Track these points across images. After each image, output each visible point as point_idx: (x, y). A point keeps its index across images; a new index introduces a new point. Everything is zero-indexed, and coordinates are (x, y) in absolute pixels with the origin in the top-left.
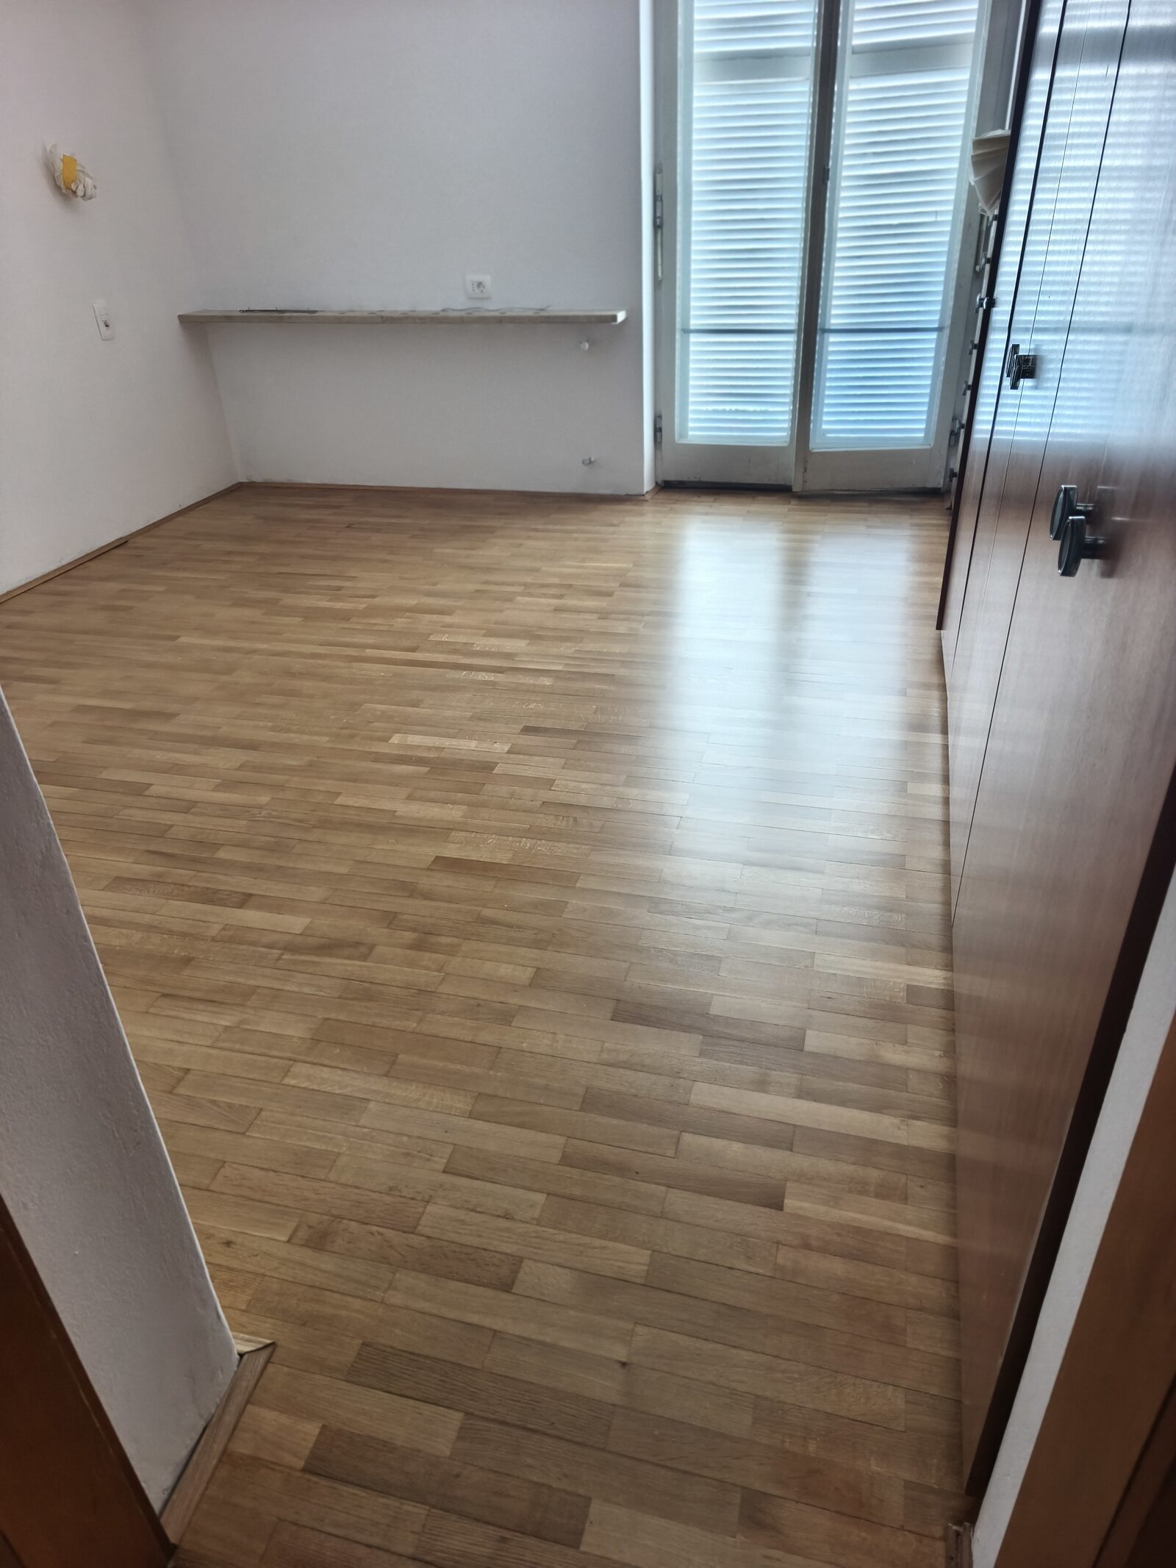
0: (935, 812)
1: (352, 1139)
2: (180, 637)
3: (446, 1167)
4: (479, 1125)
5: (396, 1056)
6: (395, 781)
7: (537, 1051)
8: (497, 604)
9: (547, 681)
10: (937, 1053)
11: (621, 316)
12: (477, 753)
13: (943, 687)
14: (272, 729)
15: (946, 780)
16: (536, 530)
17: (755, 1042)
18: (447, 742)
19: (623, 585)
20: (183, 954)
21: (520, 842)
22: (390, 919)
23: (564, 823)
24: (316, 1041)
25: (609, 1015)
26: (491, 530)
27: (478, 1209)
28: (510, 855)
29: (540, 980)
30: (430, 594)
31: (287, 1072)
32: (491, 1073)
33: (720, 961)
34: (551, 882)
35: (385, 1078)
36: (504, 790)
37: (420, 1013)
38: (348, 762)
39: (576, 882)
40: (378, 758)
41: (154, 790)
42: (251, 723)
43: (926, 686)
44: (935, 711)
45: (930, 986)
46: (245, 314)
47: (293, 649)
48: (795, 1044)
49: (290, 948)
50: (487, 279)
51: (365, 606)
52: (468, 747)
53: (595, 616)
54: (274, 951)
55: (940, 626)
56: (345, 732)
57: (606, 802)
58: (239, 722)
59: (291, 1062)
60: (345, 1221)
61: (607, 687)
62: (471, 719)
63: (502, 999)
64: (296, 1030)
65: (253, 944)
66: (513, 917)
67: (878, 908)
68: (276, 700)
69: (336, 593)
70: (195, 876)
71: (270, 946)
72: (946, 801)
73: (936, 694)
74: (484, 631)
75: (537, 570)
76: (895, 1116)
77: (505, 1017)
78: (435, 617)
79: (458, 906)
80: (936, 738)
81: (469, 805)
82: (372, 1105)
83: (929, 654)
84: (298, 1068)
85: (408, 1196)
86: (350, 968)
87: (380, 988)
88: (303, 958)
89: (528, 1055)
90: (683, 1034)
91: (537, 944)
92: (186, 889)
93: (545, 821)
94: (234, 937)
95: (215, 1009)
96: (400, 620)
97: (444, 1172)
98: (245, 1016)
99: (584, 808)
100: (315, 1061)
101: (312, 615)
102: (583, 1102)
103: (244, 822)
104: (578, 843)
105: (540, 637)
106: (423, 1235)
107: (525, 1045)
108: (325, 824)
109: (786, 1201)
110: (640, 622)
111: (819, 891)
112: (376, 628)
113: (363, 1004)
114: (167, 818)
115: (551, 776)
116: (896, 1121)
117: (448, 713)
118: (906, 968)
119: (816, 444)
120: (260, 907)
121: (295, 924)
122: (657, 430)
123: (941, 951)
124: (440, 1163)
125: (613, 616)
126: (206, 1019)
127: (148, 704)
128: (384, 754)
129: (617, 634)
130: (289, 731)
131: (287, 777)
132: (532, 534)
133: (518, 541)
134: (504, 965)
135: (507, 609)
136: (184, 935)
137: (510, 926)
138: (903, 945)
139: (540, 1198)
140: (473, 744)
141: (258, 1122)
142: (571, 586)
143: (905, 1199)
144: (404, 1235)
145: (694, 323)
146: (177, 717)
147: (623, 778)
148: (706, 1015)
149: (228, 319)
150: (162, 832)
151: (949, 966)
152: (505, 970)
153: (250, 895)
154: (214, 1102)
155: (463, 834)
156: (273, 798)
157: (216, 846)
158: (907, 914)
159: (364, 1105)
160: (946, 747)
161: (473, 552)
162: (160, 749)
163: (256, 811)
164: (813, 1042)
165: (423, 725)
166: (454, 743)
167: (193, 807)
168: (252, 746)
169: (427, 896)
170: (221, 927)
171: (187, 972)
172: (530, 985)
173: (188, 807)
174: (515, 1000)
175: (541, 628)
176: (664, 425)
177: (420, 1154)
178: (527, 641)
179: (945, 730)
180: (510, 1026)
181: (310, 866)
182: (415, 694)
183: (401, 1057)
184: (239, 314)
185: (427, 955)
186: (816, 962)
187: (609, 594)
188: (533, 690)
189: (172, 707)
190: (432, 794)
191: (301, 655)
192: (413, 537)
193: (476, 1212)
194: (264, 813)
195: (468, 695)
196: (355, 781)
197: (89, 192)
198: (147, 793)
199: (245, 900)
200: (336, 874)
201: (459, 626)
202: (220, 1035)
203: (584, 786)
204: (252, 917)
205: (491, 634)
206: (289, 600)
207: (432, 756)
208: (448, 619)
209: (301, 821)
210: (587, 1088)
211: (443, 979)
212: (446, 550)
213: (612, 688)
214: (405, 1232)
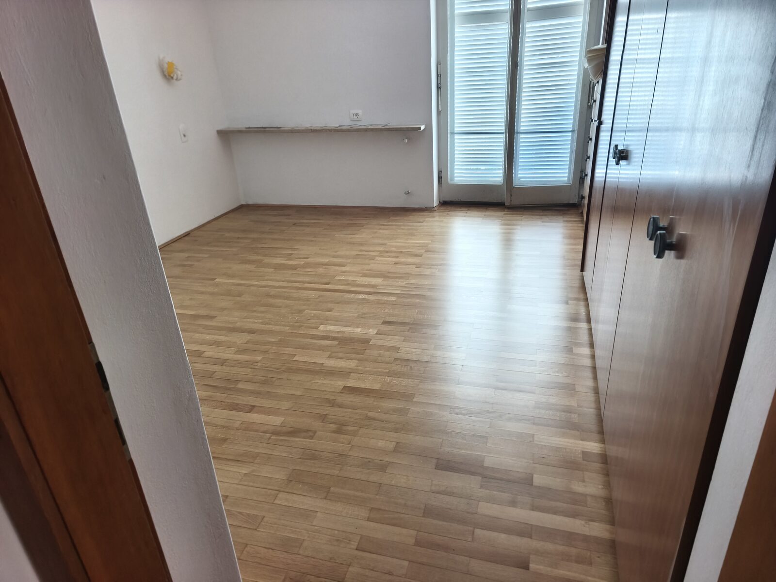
0: (588, 362)
1: (310, 532)
2: (216, 279)
3: (357, 547)
4: (372, 524)
5: (330, 488)
6: (321, 349)
7: (399, 485)
8: (367, 261)
9: (393, 299)
10: (600, 487)
11: (423, 127)
12: (361, 334)
13: (586, 300)
14: (262, 323)
15: (592, 345)
16: (384, 225)
17: (508, 481)
18: (346, 329)
19: (427, 251)
20: (223, 436)
21: (385, 379)
22: (323, 418)
23: (406, 369)
24: (289, 481)
25: (434, 467)
26: (362, 226)
27: (375, 569)
28: (379, 385)
29: (398, 449)
30: (334, 257)
31: (276, 497)
32: (377, 497)
33: (487, 439)
34: (401, 398)
35: (324, 500)
36: (375, 353)
37: (340, 466)
38: (298, 339)
39: (414, 398)
40: (314, 337)
41: (207, 354)
42: (251, 320)
43: (578, 299)
44: (582, 311)
45: (594, 451)
46: (248, 129)
47: (269, 284)
48: (528, 481)
49: (275, 433)
50: (360, 112)
51: (303, 262)
52: (356, 331)
53: (414, 266)
54: (268, 435)
55: (582, 270)
56: (296, 324)
57: (426, 358)
58: (245, 320)
59: (278, 492)
61: (422, 301)
62: (358, 317)
63: (380, 459)
64: (280, 475)
65: (257, 431)
66: (384, 417)
67: (564, 411)
68: (262, 309)
69: (289, 256)
70: (227, 397)
71: (265, 432)
72: (593, 357)
73: (582, 303)
74: (361, 274)
75: (385, 244)
76: (582, 520)
77: (383, 468)
78: (337, 268)
79: (356, 411)
80: (584, 325)
81: (358, 360)
82: (319, 514)
83: (577, 284)
84: (281, 495)
85: (339, 562)
86: (304, 443)
87: (321, 453)
88: (281, 438)
89: (395, 487)
90: (472, 476)
91: (396, 430)
92: (223, 403)
93: (396, 368)
94: (247, 427)
95: (239, 465)
96: (320, 269)
97: (357, 549)
98: (254, 468)
99: (415, 361)
100: (290, 491)
101: (279, 267)
102: (424, 513)
103: (250, 370)
104: (413, 379)
105: (388, 277)
107: (393, 482)
108: (289, 370)
109: (531, 565)
110: (436, 269)
111: (534, 402)
112: (309, 273)
113: (312, 461)
114: (212, 368)
115: (398, 346)
116: (583, 522)
117: (346, 315)
118: (581, 442)
119: (516, 183)
120: (258, 412)
121: (277, 420)
122: (440, 178)
123: (598, 434)
124: (354, 545)
125: (423, 266)
126: (235, 470)
127: (202, 312)
128: (315, 335)
129: (425, 275)
130: (270, 324)
131: (270, 347)
132: (382, 227)
133: (375, 231)
134: (381, 441)
135: (372, 263)
136: (223, 427)
137: (382, 421)
138: (578, 431)
139: (406, 563)
140: (359, 330)
141: (262, 523)
142: (401, 252)
143: (590, 564)
145: (457, 130)
146: (217, 318)
147: (433, 346)
148: (482, 466)
149: (240, 131)
150: (211, 375)
151: (603, 441)
152: (381, 444)
153: (254, 406)
154: (240, 513)
155: (356, 374)
156: (263, 358)
157: (237, 382)
158: (579, 414)
159: (315, 514)
160: (590, 330)
161: (354, 236)
162: (209, 334)
163: (256, 364)
164: (538, 480)
165: (334, 321)
166: (350, 329)
167: (225, 362)
168: (252, 332)
169: (340, 406)
170: (241, 422)
171: (224, 446)
172: (394, 451)
173: (223, 362)
174: (387, 459)
175: (389, 273)
176: (443, 175)
177: (344, 540)
178: (382, 279)
179: (589, 321)
180: (385, 472)
181: (282, 391)
182: (330, 305)
183: (332, 489)
184: (245, 129)
185: (342, 436)
186: (536, 439)
187: (421, 256)
188: (386, 303)
189: (213, 313)
190: (341, 355)
191: (274, 287)
192: (325, 229)
193: (374, 571)
194: (259, 365)
195: (356, 306)
196: (303, 349)
197: (179, 77)
198: (202, 355)
199: (252, 409)
200: (295, 395)
201: (349, 272)
202: (242, 478)
203: (414, 350)
204: (255, 417)
205: (365, 275)
206: (267, 260)
207: (339, 336)
208: (343, 269)
209: (278, 369)
210: (426, 505)
211: (350, 449)
212: (340, 235)
213: (424, 302)
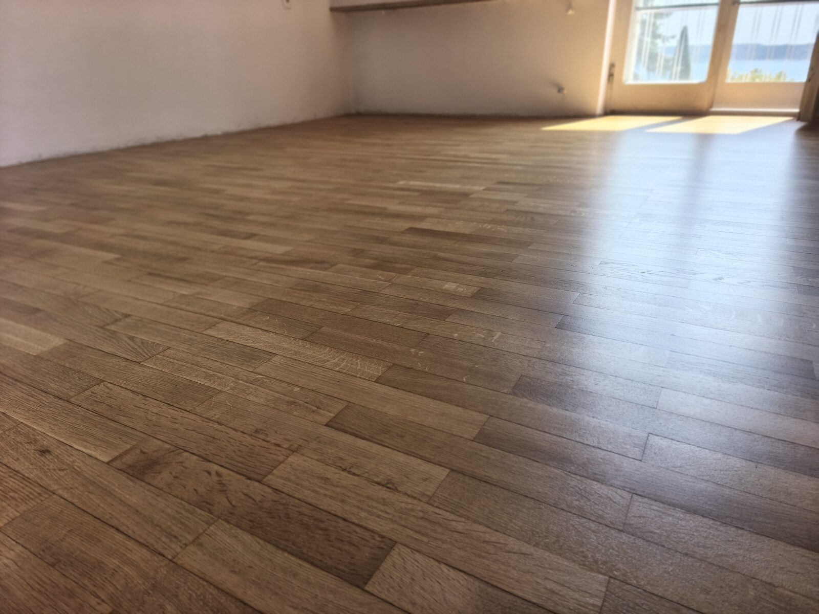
4: (385, 390)
5: (321, 328)
6: (394, 197)
7: (468, 340)
12: (459, 189)
18: (439, 185)
21: (483, 225)
22: (358, 252)
23: (523, 219)
24: (252, 310)
28: (472, 230)
29: (482, 295)
31: (212, 326)
32: (413, 350)
34: (505, 245)
35: (301, 341)
36: (476, 204)
37: (358, 304)
38: (362, 189)
39: (529, 246)
40: (386, 188)
46: (366, 5)
49: (267, 260)
52: (452, 187)
56: (368, 179)
59: (220, 321)
60: (186, 454)
62: (460, 177)
63: (440, 303)
64: (241, 302)
66: (468, 259)
70: (224, 224)
71: (253, 258)
74: (479, 152)
77: (442, 314)
79: (420, 250)
81: (446, 208)
84: (224, 325)
85: (274, 441)
86: (308, 274)
87: (328, 286)
88: (275, 265)
89: (457, 342)
91: (485, 273)
92: (212, 229)
93: (506, 217)
94: (229, 252)
97: (327, 425)
98: (203, 290)
99: (541, 214)
100: (244, 322)
102: (514, 387)
103: (275, 207)
104: (534, 229)
105: (517, 154)
106: (269, 486)
108: (332, 210)
114: (225, 202)
115: (515, 200)
117: (444, 175)
120: (258, 240)
121: (279, 249)
122: (611, 75)
126: (170, 289)
128: (389, 187)
134: (451, 283)
137: (462, 263)
139: (441, 473)
140: (458, 186)
141: (159, 356)
144: (249, 481)
146: (264, 170)
152: (449, 286)
153: (256, 235)
155: (436, 219)
156: (302, 199)
159: (269, 357)
163: (287, 203)
165: (424, 178)
169: (394, 244)
172: (472, 297)
174: (454, 305)
177: (306, 405)
180: (444, 320)
183: (325, 329)
184: (363, 5)
188: (508, 170)
189: (261, 168)
190: (419, 203)
193: (349, 472)
194: (292, 204)
195: (461, 170)
196: (364, 195)
198: (221, 193)
199: (250, 236)
200: (326, 230)
201: (463, 150)
202: (173, 299)
203: (542, 205)
207: (424, 189)
209: (316, 208)
210: (522, 376)
211: (387, 286)
214: (249, 478)
